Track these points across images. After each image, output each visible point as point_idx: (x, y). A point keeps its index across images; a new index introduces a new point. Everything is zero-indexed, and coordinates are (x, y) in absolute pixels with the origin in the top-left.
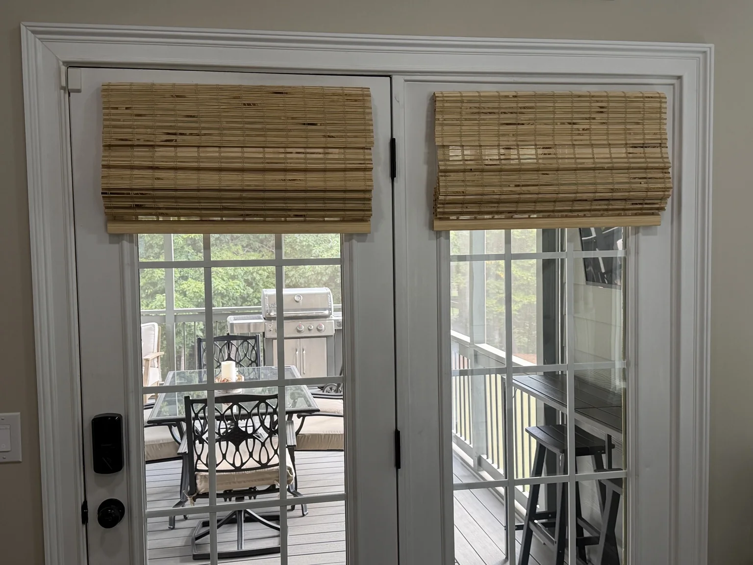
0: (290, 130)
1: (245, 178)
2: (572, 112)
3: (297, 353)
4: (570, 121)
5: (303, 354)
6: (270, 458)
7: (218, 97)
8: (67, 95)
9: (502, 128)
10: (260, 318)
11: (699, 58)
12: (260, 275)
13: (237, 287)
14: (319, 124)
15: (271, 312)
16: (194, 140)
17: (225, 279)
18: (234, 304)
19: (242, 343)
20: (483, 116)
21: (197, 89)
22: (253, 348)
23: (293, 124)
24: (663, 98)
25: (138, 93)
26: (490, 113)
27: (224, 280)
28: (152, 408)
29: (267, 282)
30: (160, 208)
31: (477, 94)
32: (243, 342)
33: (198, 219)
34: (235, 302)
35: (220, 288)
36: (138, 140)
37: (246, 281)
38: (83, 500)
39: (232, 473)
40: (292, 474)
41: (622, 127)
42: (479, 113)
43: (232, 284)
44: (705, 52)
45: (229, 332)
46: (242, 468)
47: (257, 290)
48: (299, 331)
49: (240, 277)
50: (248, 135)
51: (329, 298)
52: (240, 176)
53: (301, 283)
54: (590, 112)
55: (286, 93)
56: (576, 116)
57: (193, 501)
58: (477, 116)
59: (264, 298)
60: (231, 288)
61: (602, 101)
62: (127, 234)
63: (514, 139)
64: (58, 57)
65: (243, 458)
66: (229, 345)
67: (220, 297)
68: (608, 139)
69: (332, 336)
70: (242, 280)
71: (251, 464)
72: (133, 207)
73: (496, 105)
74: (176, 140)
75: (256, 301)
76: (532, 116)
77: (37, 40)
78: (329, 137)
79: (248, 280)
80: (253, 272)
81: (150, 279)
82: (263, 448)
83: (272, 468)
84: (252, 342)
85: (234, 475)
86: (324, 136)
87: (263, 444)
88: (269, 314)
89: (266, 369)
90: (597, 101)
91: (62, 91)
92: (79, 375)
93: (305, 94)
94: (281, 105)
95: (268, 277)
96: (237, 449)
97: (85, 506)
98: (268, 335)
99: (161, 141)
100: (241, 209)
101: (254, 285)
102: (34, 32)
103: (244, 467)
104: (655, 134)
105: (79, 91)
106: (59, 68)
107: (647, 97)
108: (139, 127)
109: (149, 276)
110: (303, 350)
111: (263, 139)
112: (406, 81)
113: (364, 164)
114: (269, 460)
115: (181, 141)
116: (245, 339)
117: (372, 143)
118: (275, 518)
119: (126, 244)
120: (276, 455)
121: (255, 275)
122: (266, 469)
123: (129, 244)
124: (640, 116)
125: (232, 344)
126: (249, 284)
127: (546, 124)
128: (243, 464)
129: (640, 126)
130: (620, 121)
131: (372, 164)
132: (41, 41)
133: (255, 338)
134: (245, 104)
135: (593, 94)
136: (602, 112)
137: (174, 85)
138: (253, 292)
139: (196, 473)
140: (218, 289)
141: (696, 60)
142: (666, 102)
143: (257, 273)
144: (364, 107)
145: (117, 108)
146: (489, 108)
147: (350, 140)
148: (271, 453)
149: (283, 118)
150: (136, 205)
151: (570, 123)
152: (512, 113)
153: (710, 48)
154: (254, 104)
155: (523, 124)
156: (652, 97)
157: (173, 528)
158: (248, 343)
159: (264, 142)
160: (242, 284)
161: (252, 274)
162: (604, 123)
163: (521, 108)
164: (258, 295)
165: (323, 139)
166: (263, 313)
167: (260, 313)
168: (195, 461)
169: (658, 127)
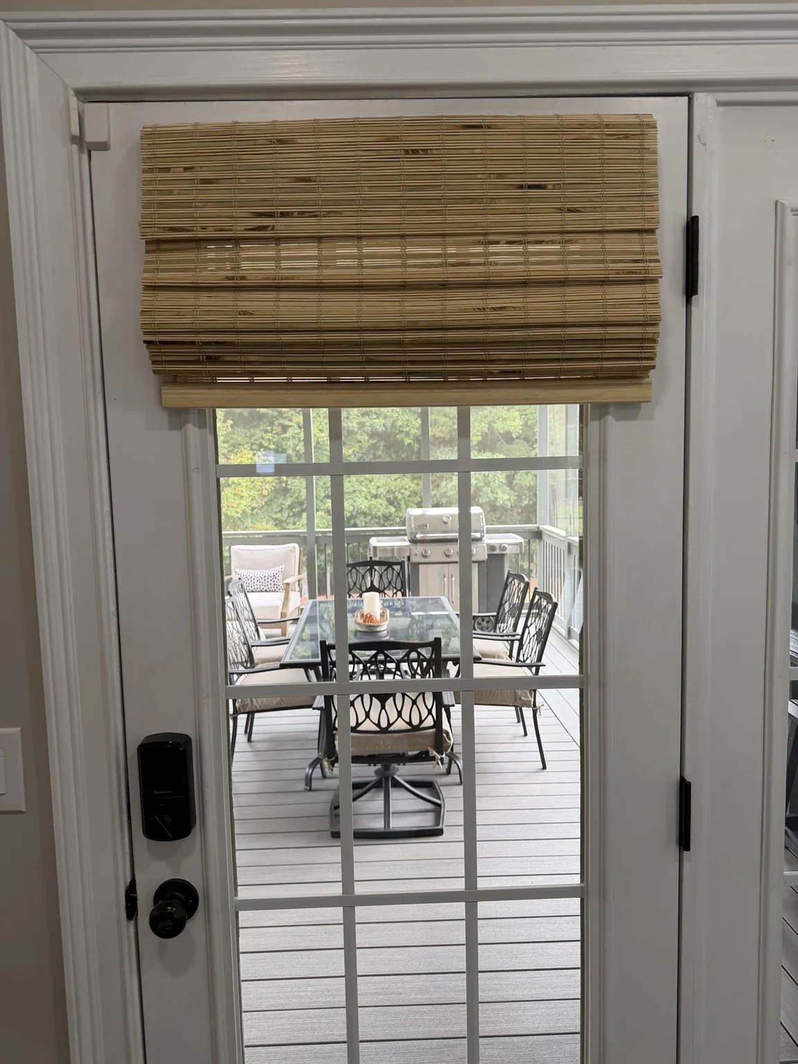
0: (492, 199)
1: (408, 308)
3: (445, 579)
5: (452, 580)
6: (423, 719)
7: (356, 139)
8: (85, 157)
10: (404, 540)
12: (402, 494)
13: (379, 506)
14: (550, 187)
15: (416, 534)
16: (307, 225)
17: (369, 498)
18: (376, 522)
19: (386, 570)
21: (317, 128)
22: (398, 574)
23: (499, 187)
25: (208, 139)
27: (367, 499)
28: (287, 643)
29: (409, 501)
30: (249, 363)
32: (387, 568)
33: (323, 379)
34: (377, 521)
35: (363, 507)
36: (203, 228)
37: (388, 500)
38: (129, 880)
39: (377, 735)
40: (450, 740)
43: (375, 503)
45: (372, 555)
46: (389, 729)
47: (398, 508)
48: (447, 556)
49: (382, 496)
50: (411, 213)
51: (481, 521)
52: (397, 304)
53: (443, 504)
55: (489, 127)
57: (331, 766)
59: (410, 518)
60: (373, 507)
62: (194, 408)
64: (66, 81)
65: (390, 717)
66: (371, 571)
67: (362, 516)
69: (484, 561)
70: (385, 499)
71: (400, 725)
72: (203, 361)
74: (273, 227)
75: (398, 520)
77: (27, 48)
78: (570, 210)
79: (390, 499)
80: (395, 491)
81: (297, 498)
82: (415, 706)
83: (425, 731)
84: (397, 568)
85: (379, 737)
86: (560, 210)
87: (414, 702)
88: (415, 537)
89: (412, 600)
91: (75, 147)
92: (118, 664)
93: (526, 127)
94: (476, 151)
95: (409, 496)
96: (383, 707)
97: (131, 889)
98: (414, 559)
99: (246, 230)
100: (401, 361)
101: (396, 504)
102: (22, 34)
103: (392, 728)
105: (104, 146)
106: (67, 101)
108: (206, 203)
109: (296, 495)
110: (452, 576)
111: (439, 219)
112: (721, 104)
113: (642, 261)
114: (421, 721)
115: (284, 228)
116: (389, 565)
117: (655, 220)
118: (429, 785)
119: (192, 430)
120: (430, 716)
121: (397, 493)
122: (418, 732)
123: (197, 429)
125: (375, 570)
126: (391, 502)
128: (390, 725)
131: (658, 261)
132: (36, 53)
133: (401, 564)
134: (407, 152)
137: (274, 123)
138: (395, 511)
139: (334, 732)
140: (361, 508)
143: (399, 492)
144: (642, 149)
145: (168, 170)
147: (610, 215)
148: (424, 713)
149: (479, 176)
150: (207, 357)
154: (425, 151)
157: (310, 790)
158: (393, 569)
159: (441, 226)
160: (385, 503)
161: (394, 493)
164: (400, 514)
165: (558, 216)
166: (408, 533)
167: (405, 535)
168: (333, 718)
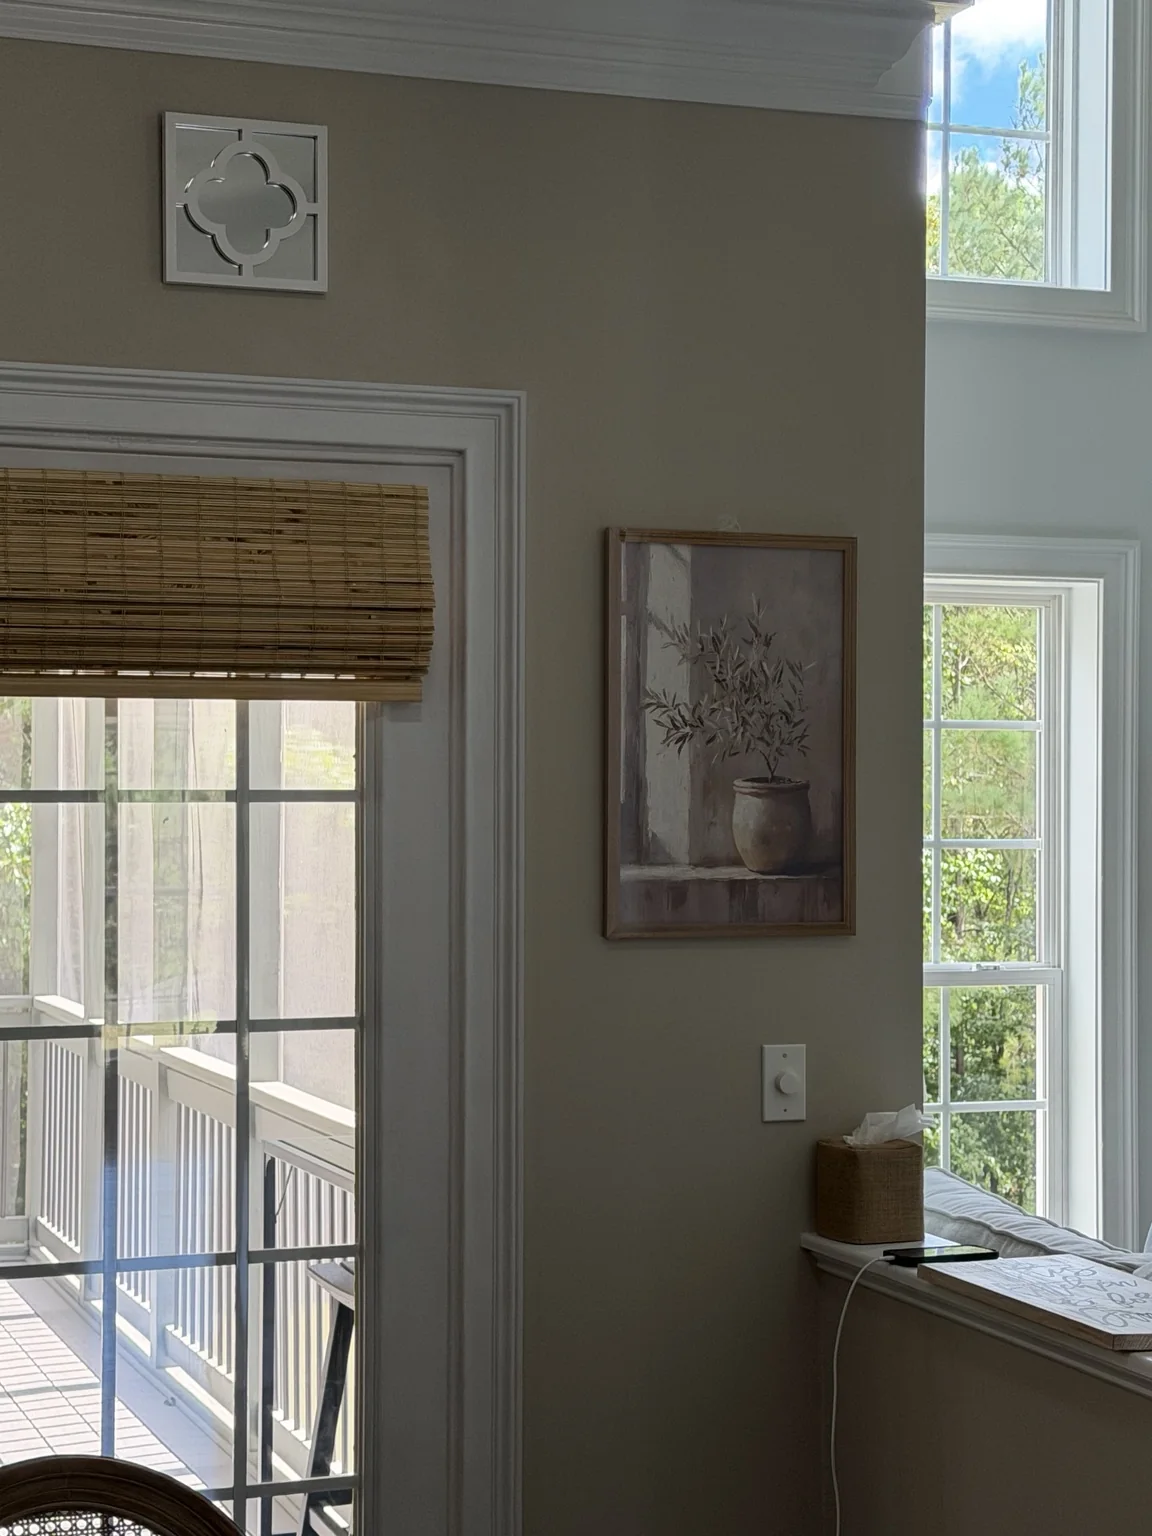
2: (234, 519)
4: (231, 535)
9: (91, 541)
11: (499, 416)
20: (50, 518)
24: (422, 498)
26: (66, 512)
31: (40, 476)
41: (339, 549)
42: (42, 511)
44: (509, 407)
54: (271, 520)
56: (242, 525)
58: (38, 518)
61: (296, 500)
63: (118, 563)
68: (310, 573)
73: (80, 498)
76: (153, 522)
90: (286, 499)
104: (407, 565)
107: (388, 496)
124: (375, 531)
127: (182, 538)
129: (375, 551)
130: (335, 539)
135: (278, 485)
136: (296, 521)
141: (493, 421)
142: (427, 508)
146: (63, 503)
151: (231, 539)
152: (110, 514)
153: (519, 398)
155: (135, 537)
156: (398, 496)
162: (302, 541)
163: (130, 505)
169: (412, 552)
